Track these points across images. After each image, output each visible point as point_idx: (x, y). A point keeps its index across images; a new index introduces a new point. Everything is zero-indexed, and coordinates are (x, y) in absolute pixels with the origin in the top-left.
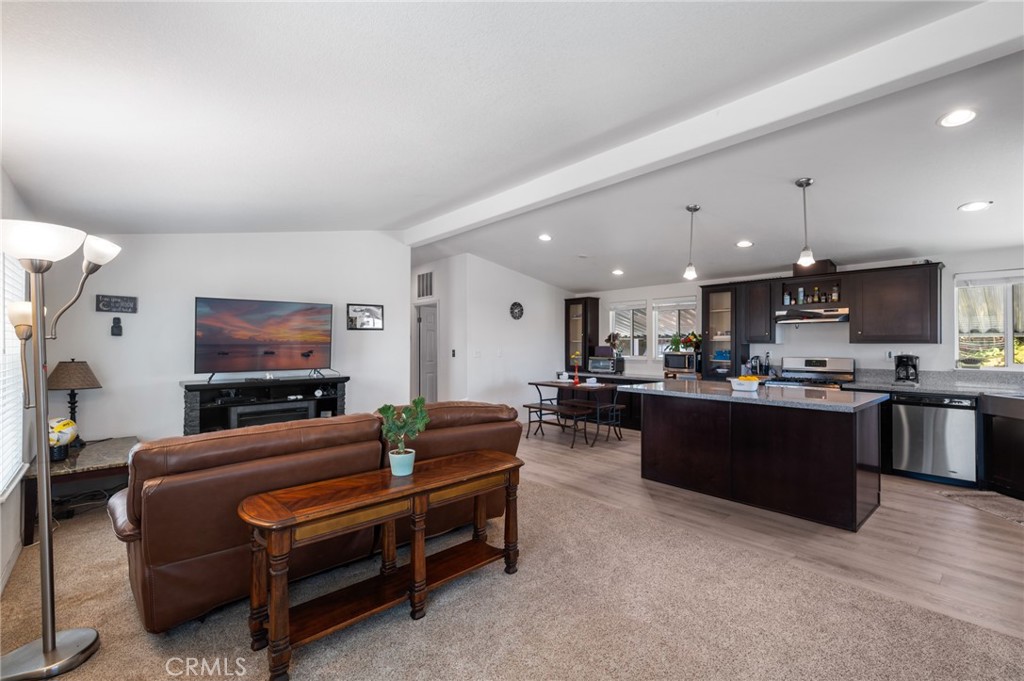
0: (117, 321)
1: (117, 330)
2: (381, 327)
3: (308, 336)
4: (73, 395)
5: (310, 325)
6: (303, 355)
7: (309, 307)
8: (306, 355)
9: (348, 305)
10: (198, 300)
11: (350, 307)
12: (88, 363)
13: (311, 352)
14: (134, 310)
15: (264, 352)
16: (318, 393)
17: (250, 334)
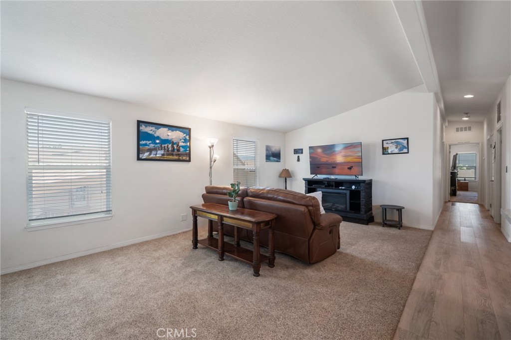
0: (298, 157)
1: (298, 160)
2: (407, 152)
3: (349, 159)
4: (286, 179)
5: (350, 154)
6: (348, 168)
7: (349, 145)
8: (350, 168)
9: (383, 141)
10: (310, 147)
11: (384, 142)
12: (289, 170)
13: (352, 167)
14: (302, 153)
15: (332, 167)
16: (353, 187)
17: (326, 159)
